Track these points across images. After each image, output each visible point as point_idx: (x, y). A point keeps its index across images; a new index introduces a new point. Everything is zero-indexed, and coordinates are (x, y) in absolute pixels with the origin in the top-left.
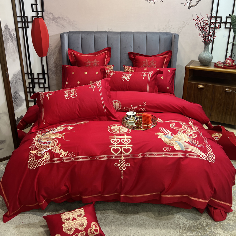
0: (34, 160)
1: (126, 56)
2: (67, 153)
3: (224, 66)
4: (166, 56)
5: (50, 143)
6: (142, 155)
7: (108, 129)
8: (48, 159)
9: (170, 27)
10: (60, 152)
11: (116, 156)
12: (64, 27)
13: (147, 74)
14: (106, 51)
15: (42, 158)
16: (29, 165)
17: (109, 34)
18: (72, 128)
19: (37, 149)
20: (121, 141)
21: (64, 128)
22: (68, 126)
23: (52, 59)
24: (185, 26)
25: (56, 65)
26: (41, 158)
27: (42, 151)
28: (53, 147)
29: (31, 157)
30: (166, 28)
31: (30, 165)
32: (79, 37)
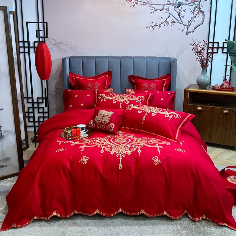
1: (126, 80)
4: (165, 79)
9: (169, 52)
12: (65, 52)
14: (107, 75)
17: (110, 59)
23: (52, 83)
24: (184, 51)
25: (57, 89)
30: (165, 53)
32: (81, 62)
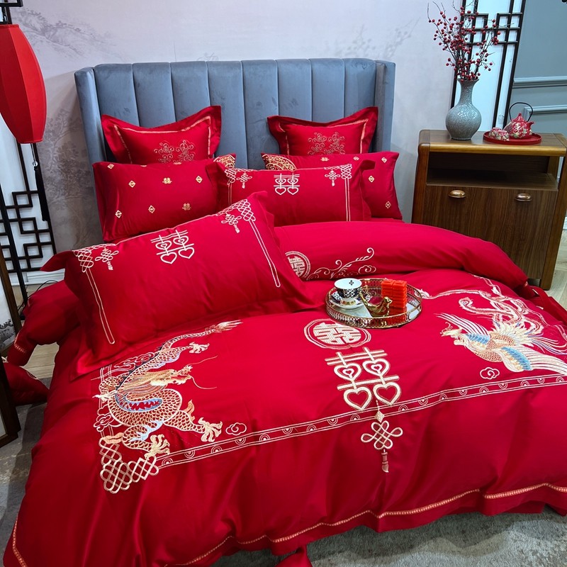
0: (119, 463)
1: (261, 127)
2: (220, 426)
3: (510, 137)
4: (363, 121)
5: (157, 403)
6: (430, 401)
7: (307, 336)
8: (164, 454)
9: (365, 46)
10: (199, 428)
11: (362, 415)
12: (77, 53)
13: (338, 172)
14: (208, 117)
15: (145, 455)
16: (106, 481)
17: (213, 70)
18: (204, 347)
19: (122, 429)
20: (364, 370)
21: (180, 350)
22: (186, 342)
23: (50, 149)
24: (402, 40)
25: (66, 166)
26: (141, 454)
27: (141, 434)
28: (173, 416)
29: (109, 457)
30: (355, 48)
31: (108, 480)
32: (129, 82)
